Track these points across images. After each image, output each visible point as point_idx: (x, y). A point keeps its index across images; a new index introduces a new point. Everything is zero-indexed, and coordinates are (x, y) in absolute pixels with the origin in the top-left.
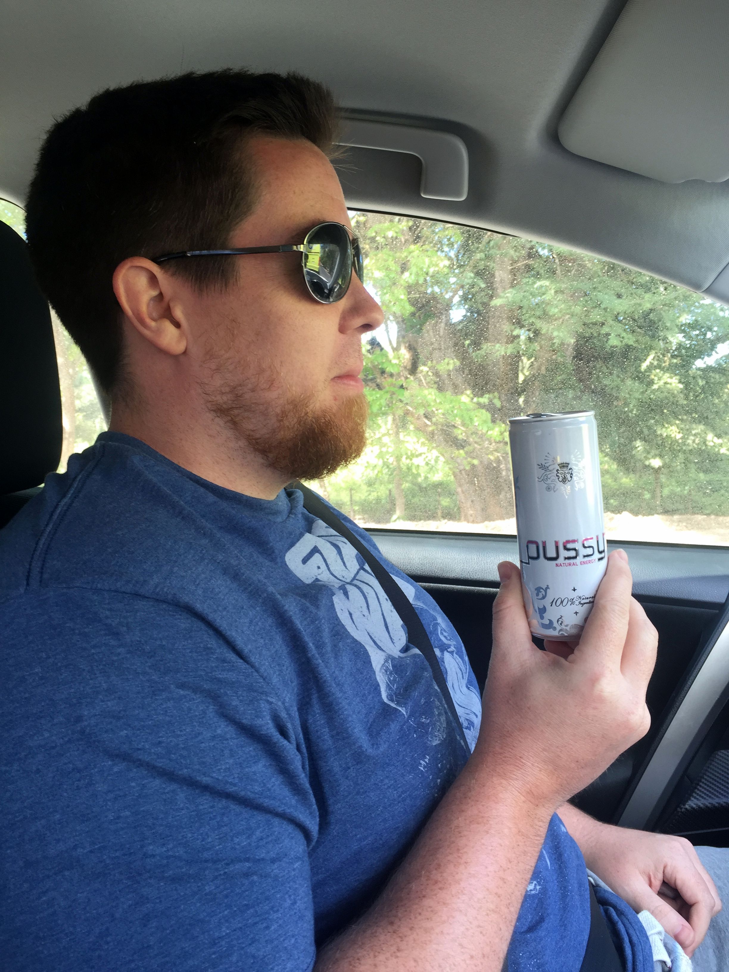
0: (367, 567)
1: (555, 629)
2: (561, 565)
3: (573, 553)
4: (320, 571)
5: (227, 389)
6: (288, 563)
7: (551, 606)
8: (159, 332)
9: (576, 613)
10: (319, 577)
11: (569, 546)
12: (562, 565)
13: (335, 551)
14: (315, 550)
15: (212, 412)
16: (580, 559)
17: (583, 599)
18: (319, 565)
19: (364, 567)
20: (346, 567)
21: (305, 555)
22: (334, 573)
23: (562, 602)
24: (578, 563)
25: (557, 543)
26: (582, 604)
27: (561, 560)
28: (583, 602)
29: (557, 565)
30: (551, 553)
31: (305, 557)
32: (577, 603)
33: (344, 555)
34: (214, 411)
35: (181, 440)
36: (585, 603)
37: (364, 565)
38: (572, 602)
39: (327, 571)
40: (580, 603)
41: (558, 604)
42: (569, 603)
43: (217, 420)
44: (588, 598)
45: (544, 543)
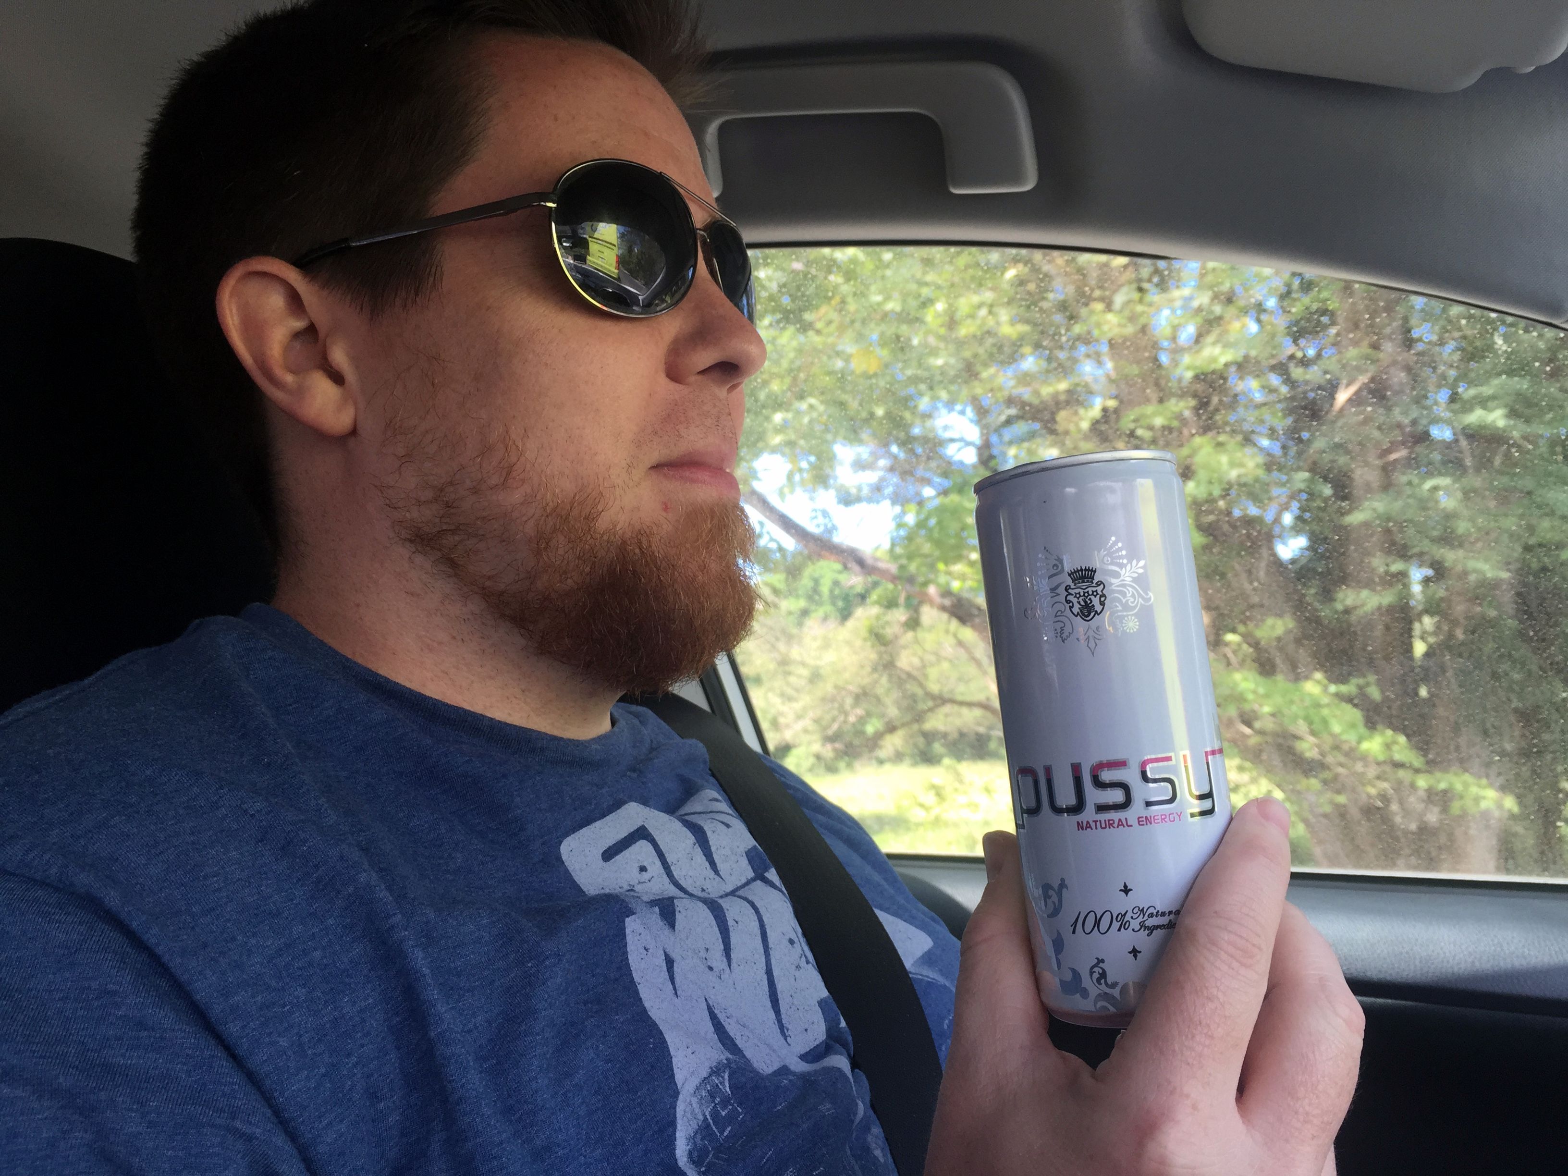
0: (772, 875)
1: (1085, 993)
2: (1088, 826)
3: (1117, 796)
4: (646, 876)
5: (429, 494)
6: (564, 858)
7: (1074, 932)
8: (300, 392)
9: (1135, 952)
10: (638, 888)
11: (1106, 776)
12: (1093, 825)
13: (689, 839)
14: (641, 834)
15: (408, 544)
16: (1137, 809)
17: (1151, 915)
18: (645, 864)
19: (766, 874)
20: (716, 872)
21: (610, 842)
22: (682, 883)
23: (1097, 923)
24: (1133, 821)
25: (1076, 769)
26: (1148, 928)
27: (1089, 814)
28: (1150, 922)
29: (1080, 826)
30: (1066, 796)
31: (610, 848)
32: (1135, 924)
33: (713, 849)
34: (411, 541)
35: (358, 605)
36: (1156, 927)
37: (766, 869)
38: (1122, 921)
39: (665, 876)
40: (1142, 925)
41: (1088, 928)
42: (1116, 925)
43: (419, 559)
44: (1163, 914)
45: (1048, 770)
